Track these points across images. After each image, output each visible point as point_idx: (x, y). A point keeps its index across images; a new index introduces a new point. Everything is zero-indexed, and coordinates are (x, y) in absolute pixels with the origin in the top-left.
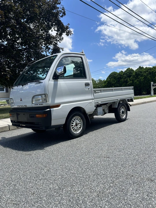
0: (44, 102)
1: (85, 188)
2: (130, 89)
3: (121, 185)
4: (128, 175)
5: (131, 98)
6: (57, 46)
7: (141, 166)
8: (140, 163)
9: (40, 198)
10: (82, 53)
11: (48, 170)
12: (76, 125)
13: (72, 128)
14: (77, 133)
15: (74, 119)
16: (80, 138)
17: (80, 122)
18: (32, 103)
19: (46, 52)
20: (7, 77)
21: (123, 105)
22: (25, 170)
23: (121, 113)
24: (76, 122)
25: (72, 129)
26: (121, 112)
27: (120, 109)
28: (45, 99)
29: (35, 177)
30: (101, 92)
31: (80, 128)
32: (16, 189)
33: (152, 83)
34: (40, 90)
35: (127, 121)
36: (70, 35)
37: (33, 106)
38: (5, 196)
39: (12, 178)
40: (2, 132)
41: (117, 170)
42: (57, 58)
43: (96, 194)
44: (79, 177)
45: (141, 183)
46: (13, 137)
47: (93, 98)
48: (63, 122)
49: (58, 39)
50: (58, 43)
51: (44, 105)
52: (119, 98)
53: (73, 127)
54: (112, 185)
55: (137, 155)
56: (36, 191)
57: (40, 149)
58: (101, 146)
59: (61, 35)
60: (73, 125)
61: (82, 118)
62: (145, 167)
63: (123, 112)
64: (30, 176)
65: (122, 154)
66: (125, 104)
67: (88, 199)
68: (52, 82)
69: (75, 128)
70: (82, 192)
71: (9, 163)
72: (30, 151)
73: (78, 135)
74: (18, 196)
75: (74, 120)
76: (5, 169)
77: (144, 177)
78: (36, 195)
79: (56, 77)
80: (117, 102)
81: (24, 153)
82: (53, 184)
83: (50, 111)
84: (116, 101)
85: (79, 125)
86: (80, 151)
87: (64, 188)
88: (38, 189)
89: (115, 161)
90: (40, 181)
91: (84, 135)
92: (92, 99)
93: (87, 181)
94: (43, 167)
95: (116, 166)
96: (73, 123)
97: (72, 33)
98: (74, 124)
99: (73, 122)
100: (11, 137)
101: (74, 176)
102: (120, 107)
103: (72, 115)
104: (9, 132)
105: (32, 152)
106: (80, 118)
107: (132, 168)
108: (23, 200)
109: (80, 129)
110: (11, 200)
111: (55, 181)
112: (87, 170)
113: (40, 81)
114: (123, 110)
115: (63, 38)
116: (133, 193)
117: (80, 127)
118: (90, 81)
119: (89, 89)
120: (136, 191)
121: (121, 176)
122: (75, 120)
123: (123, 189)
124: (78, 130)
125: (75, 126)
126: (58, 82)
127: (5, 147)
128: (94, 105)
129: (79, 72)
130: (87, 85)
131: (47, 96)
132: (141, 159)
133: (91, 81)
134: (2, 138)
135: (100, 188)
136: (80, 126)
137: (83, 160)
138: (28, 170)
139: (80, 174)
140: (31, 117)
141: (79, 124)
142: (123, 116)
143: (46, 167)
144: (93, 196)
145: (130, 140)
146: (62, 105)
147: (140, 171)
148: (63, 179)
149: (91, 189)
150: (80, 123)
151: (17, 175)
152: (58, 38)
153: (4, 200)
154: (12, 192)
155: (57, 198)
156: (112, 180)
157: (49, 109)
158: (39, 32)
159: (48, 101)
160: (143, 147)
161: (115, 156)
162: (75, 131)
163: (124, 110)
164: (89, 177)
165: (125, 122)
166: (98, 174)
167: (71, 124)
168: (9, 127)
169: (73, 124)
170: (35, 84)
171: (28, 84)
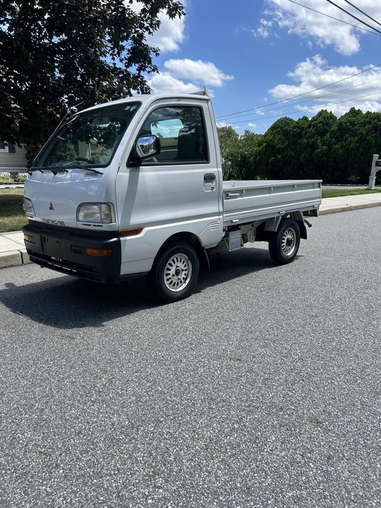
0: (105, 221)
1: (182, 430)
2: (313, 186)
3: (254, 429)
4: (273, 405)
5: (312, 209)
6: (143, 41)
7: (303, 386)
8: (303, 380)
9: (93, 444)
10: (204, 93)
11: (110, 381)
12: (177, 273)
13: (168, 280)
14: (178, 290)
15: (173, 261)
16: (183, 301)
17: (185, 266)
18: (78, 220)
19: (113, 59)
20: (12, 125)
21: (292, 225)
22: (61, 376)
23: (284, 244)
24: (177, 267)
25: (167, 283)
26: (285, 241)
27: (283, 235)
28: (107, 215)
29: (81, 396)
30: (241, 196)
31: (186, 279)
32: (45, 420)
33: (376, 157)
34: (96, 188)
35: (295, 262)
36: (177, 16)
37: (80, 226)
38: (23, 434)
39: (34, 394)
40: (5, 267)
41: (252, 392)
42: (141, 110)
43: (202, 443)
44: (172, 402)
45: (295, 427)
46: (31, 284)
47: (221, 210)
48: (147, 266)
49: (146, 25)
50: (146, 34)
51: (105, 227)
52: (283, 209)
53: (170, 278)
54: (236, 426)
55: (301, 359)
56: (85, 428)
57: (94, 326)
58: (228, 329)
59: (154, 12)
60: (169, 274)
61: (191, 258)
62: (310, 390)
63: (289, 243)
64: (73, 392)
65: (269, 352)
66: (296, 223)
67: (185, 453)
68: (125, 174)
69: (175, 280)
70: (176, 438)
71: (27, 354)
72: (72, 327)
73: (179, 295)
74: (49, 436)
75: (172, 263)
76: (19, 369)
77: (304, 414)
78: (84, 436)
79: (135, 161)
80: (278, 218)
81: (59, 331)
82: (118, 414)
83: (119, 242)
84: (275, 216)
85: (184, 272)
86: (181, 338)
87: (141, 426)
88: (88, 423)
89: (251, 370)
90: (93, 405)
91: (193, 296)
92: (218, 214)
93: (187, 413)
94: (100, 373)
95: (252, 383)
96: (170, 270)
97: (184, 10)
98: (173, 271)
99: (170, 267)
100: (27, 283)
101: (163, 400)
102: (284, 231)
103: (169, 252)
104: (21, 268)
105: (75, 331)
106: (187, 258)
107: (283, 390)
108: (60, 446)
109: (185, 282)
110: (35, 444)
111: (123, 407)
112: (192, 387)
113: (97, 169)
114: (289, 236)
115: (158, 21)
116: (276, 448)
117: (185, 277)
118: (216, 169)
119: (212, 188)
120: (282, 443)
121: (257, 408)
122: (174, 263)
123: (257, 438)
124: (180, 284)
125: (173, 275)
126: (140, 174)
127: (15, 311)
128: (221, 226)
129: (193, 131)
130: (209, 178)
131: (112, 207)
132: (306, 369)
133: (220, 169)
134: (7, 285)
135: (212, 432)
136: (185, 274)
137: (184, 361)
138: (68, 377)
139: (175, 396)
140: (75, 251)
141: (183, 270)
142: (288, 251)
143: (105, 372)
144: (197, 447)
145: (293, 317)
146: (146, 229)
147: (299, 398)
148: (140, 403)
149: (194, 431)
150: (186, 268)
151: (46, 387)
152: (146, 20)
153: (21, 444)
154: (36, 427)
155: (125, 447)
156: (238, 416)
157: (115, 239)
158: (95, 6)
159: (113, 219)
160: (318, 339)
161: (254, 357)
162: (174, 285)
163: (293, 237)
164: (194, 404)
165: (290, 264)
166: (211, 399)
167: (166, 272)
168: (22, 256)
169: (169, 272)
170: (84, 175)
171: (67, 172)
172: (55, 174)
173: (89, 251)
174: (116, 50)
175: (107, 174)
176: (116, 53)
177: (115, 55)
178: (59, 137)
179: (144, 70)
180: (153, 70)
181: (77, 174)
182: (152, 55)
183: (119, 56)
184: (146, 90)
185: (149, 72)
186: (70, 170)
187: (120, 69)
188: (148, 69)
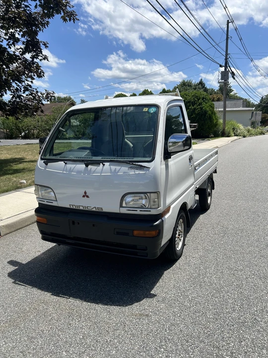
0: (154, 207)
5: (215, 168)
12: (179, 235)
14: (179, 249)
17: (181, 228)
18: (121, 206)
28: (155, 202)
30: (199, 168)
31: (181, 237)
42: (163, 112)
47: (194, 181)
48: (170, 235)
51: (153, 212)
52: (209, 172)
53: (177, 241)
60: (176, 237)
66: (211, 181)
68: (164, 166)
79: (167, 155)
80: (207, 179)
92: (193, 184)
99: (177, 232)
102: (208, 187)
106: (182, 221)
113: (142, 164)
119: (191, 166)
122: (178, 228)
126: (169, 164)
130: (190, 159)
131: (159, 195)
134: (11, 263)
140: (118, 233)
141: (181, 232)
146: (171, 207)
157: (160, 220)
159: (159, 205)
162: (178, 245)
163: (210, 190)
170: (127, 168)
171: (104, 165)
172: (87, 166)
173: (136, 233)
174: (12, 42)
175: (154, 168)
176: (11, 43)
177: (11, 45)
178: (60, 128)
179: (37, 58)
180: (44, 59)
181: (118, 168)
182: (42, 47)
183: (14, 46)
184: (40, 73)
185: (41, 60)
186: (107, 164)
187: (18, 56)
188: (40, 58)
